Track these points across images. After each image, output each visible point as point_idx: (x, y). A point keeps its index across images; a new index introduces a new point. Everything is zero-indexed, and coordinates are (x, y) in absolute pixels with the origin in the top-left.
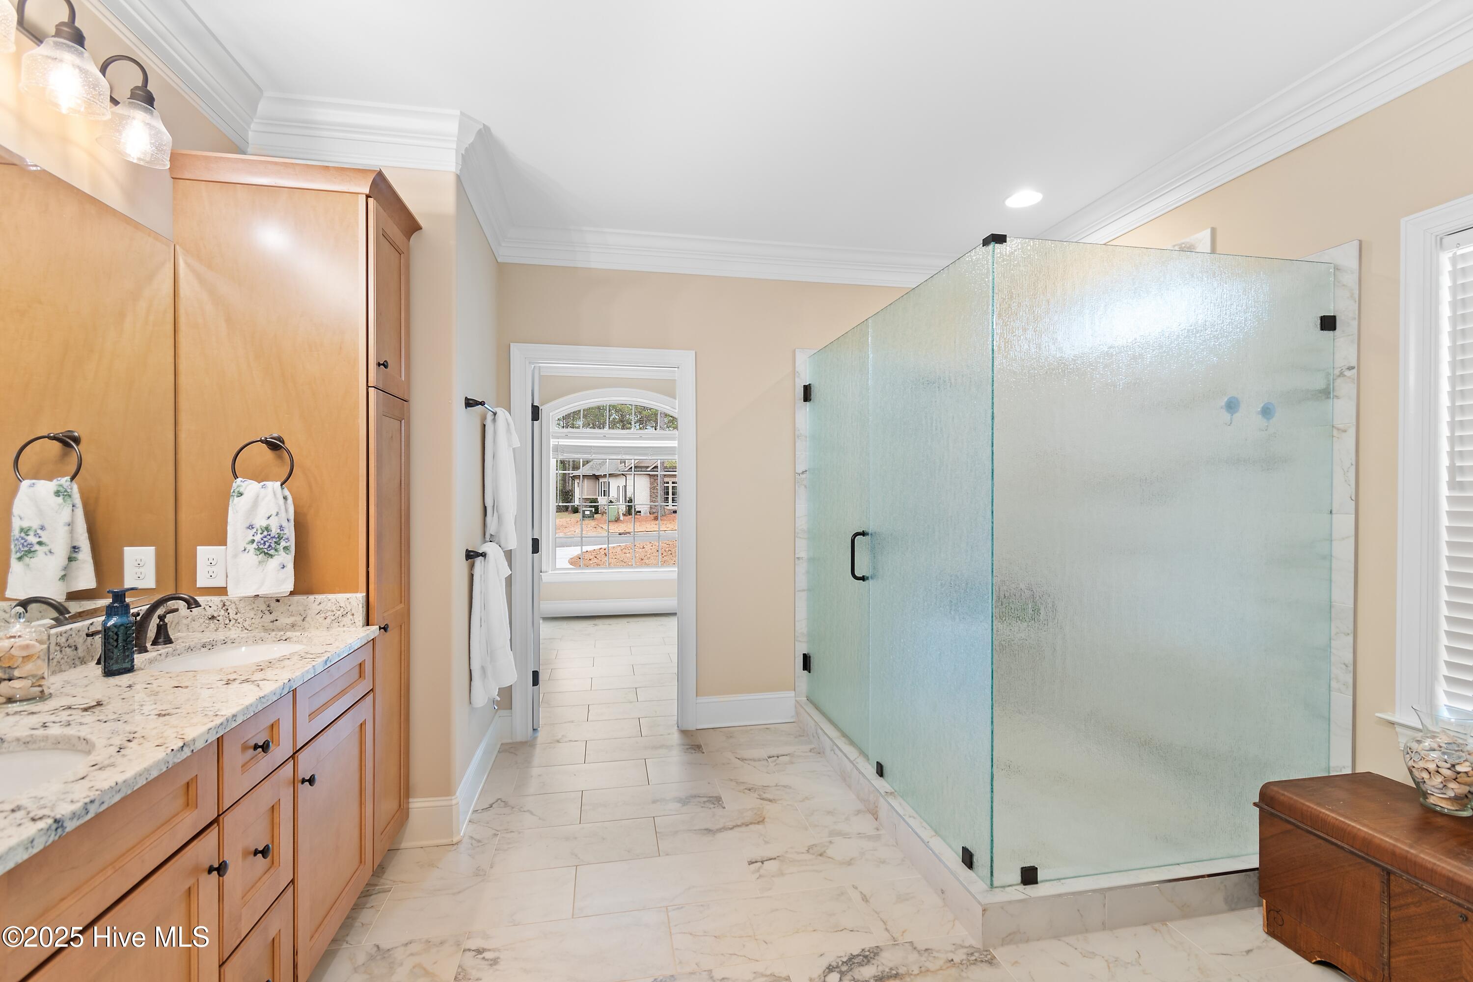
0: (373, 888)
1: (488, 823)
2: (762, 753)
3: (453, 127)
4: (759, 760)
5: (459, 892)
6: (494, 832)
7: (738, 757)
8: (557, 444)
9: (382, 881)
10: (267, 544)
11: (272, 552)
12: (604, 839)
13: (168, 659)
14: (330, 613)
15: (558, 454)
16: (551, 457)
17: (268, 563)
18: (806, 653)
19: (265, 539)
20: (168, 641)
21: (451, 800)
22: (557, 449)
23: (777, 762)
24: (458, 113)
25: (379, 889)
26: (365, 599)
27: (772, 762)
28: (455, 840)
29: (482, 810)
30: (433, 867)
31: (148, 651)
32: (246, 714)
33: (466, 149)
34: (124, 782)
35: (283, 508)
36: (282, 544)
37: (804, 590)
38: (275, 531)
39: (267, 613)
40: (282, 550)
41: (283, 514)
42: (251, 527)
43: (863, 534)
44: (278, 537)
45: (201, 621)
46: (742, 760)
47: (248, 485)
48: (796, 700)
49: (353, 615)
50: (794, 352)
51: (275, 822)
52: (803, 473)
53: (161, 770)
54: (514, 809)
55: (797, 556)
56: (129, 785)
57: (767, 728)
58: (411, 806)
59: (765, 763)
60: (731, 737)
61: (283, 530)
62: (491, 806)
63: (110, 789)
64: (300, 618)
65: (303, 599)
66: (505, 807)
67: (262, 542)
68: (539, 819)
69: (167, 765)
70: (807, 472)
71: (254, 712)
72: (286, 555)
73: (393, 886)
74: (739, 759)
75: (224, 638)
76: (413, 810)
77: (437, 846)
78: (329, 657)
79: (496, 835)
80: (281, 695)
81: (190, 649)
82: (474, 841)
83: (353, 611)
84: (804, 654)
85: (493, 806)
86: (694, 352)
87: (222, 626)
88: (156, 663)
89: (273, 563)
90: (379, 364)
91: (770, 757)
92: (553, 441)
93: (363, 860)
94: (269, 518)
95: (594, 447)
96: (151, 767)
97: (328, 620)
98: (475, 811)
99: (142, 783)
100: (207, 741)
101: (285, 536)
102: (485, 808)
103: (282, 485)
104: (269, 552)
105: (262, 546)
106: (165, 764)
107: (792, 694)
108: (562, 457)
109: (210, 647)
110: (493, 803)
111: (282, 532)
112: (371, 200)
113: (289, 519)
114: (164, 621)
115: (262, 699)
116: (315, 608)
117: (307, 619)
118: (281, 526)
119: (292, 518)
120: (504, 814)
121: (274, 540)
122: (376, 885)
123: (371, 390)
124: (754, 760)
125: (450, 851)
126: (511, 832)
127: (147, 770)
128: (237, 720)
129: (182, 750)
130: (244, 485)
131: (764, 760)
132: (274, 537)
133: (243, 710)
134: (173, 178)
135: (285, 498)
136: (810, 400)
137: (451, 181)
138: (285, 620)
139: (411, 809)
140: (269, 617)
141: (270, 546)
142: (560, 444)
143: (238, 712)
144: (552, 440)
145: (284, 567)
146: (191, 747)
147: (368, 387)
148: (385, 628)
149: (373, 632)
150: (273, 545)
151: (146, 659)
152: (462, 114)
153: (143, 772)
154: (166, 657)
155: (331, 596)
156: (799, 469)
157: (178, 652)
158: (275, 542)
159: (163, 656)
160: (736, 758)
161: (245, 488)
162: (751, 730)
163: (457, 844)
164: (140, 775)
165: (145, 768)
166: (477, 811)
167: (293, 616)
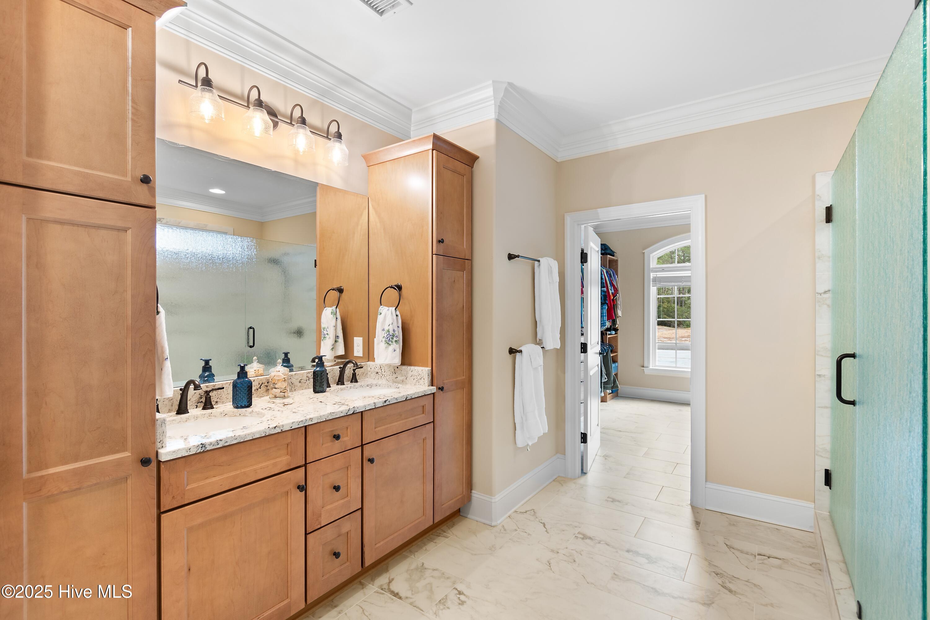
0: (443, 533)
1: (517, 521)
2: (755, 548)
3: (489, 92)
4: (747, 553)
5: (475, 555)
6: (516, 528)
7: (727, 544)
8: (656, 276)
9: (449, 531)
10: (388, 339)
11: (390, 343)
12: (575, 561)
13: (351, 390)
14: (415, 377)
15: (656, 283)
16: (651, 286)
17: (389, 348)
18: (829, 469)
19: (388, 336)
20: (356, 381)
21: (492, 499)
22: (655, 280)
23: (765, 561)
24: (491, 82)
25: (445, 535)
26: (430, 371)
27: (758, 560)
28: (493, 524)
29: (520, 512)
30: (474, 534)
31: (344, 385)
32: (320, 419)
33: (501, 102)
34: (239, 436)
35: (395, 320)
36: (394, 339)
37: (826, 407)
38: (391, 332)
39: (394, 373)
40: (394, 342)
41: (395, 324)
42: (383, 330)
43: (853, 356)
44: (393, 335)
45: (374, 374)
46: (730, 547)
47: (384, 309)
48: (816, 513)
49: (424, 379)
50: (814, 177)
51: (348, 476)
52: (825, 292)
53: (261, 435)
54: (537, 519)
55: (817, 373)
56: (242, 438)
57: (777, 529)
58: (473, 495)
59: (751, 558)
60: (734, 525)
61: (395, 332)
62: (526, 512)
63: (231, 437)
64: (405, 378)
65: (406, 368)
66: (533, 516)
67: (387, 337)
68: (546, 531)
69: (265, 433)
70: (830, 292)
71: (326, 419)
72: (396, 345)
73: (451, 536)
74: (727, 545)
75: (376, 383)
76: (474, 497)
77: (484, 524)
78: (388, 400)
79: (516, 530)
80: (347, 413)
81: (361, 386)
82: (503, 529)
83: (424, 377)
84: (825, 470)
85: (527, 512)
86: (703, 196)
87: (380, 377)
88: (345, 391)
89: (391, 348)
90: (439, 241)
91: (760, 555)
92: (653, 274)
93: (425, 514)
94: (389, 325)
95: (684, 276)
96: (256, 432)
97: (415, 381)
98: (516, 512)
99: (250, 438)
100: (291, 427)
101: (396, 335)
102: (522, 512)
103: (395, 309)
104: (389, 343)
105: (386, 340)
106: (264, 433)
107: (812, 505)
108: (659, 285)
109: (370, 386)
110: (528, 511)
111: (394, 333)
112: (434, 151)
113: (399, 326)
114: (355, 372)
115: (333, 414)
116: (410, 374)
117: (407, 379)
118: (394, 330)
119: (400, 325)
120: (529, 520)
121: (391, 337)
122: (445, 532)
123: (434, 256)
124: (742, 552)
125: (488, 529)
126: (525, 532)
127: (253, 434)
128: (313, 420)
129: (275, 428)
130: (382, 309)
131: (752, 554)
132: (391, 335)
133: (317, 417)
134: (368, 166)
135: (397, 316)
136: (832, 221)
137: (493, 124)
138: (400, 378)
139: (473, 496)
140: (395, 376)
141: (389, 340)
142: (657, 276)
143: (313, 417)
144: (651, 274)
145: (395, 351)
146: (281, 428)
147: (432, 254)
148: (441, 389)
149: (433, 389)
150: (391, 339)
151: (338, 388)
152: (493, 81)
153: (250, 434)
154: (350, 388)
155: (416, 368)
156: (820, 289)
157: (356, 387)
158: (392, 338)
159: (349, 388)
160: (725, 543)
161: (382, 311)
162: (759, 525)
163: (494, 527)
164: (248, 435)
165: (251, 432)
166: (517, 512)
167: (403, 376)
